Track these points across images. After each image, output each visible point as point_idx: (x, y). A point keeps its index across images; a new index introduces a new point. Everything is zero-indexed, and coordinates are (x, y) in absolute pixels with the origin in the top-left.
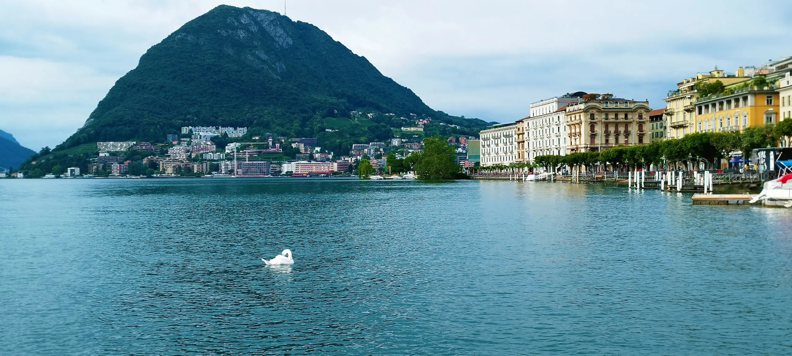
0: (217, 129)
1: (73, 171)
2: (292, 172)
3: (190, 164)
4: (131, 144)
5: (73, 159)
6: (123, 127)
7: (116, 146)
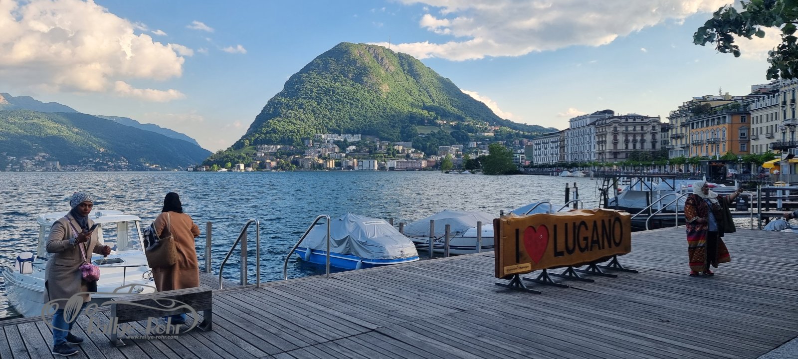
0: (340, 135)
1: (239, 167)
2: (393, 167)
3: (321, 161)
4: (279, 147)
5: (239, 158)
6: (273, 135)
7: (269, 148)
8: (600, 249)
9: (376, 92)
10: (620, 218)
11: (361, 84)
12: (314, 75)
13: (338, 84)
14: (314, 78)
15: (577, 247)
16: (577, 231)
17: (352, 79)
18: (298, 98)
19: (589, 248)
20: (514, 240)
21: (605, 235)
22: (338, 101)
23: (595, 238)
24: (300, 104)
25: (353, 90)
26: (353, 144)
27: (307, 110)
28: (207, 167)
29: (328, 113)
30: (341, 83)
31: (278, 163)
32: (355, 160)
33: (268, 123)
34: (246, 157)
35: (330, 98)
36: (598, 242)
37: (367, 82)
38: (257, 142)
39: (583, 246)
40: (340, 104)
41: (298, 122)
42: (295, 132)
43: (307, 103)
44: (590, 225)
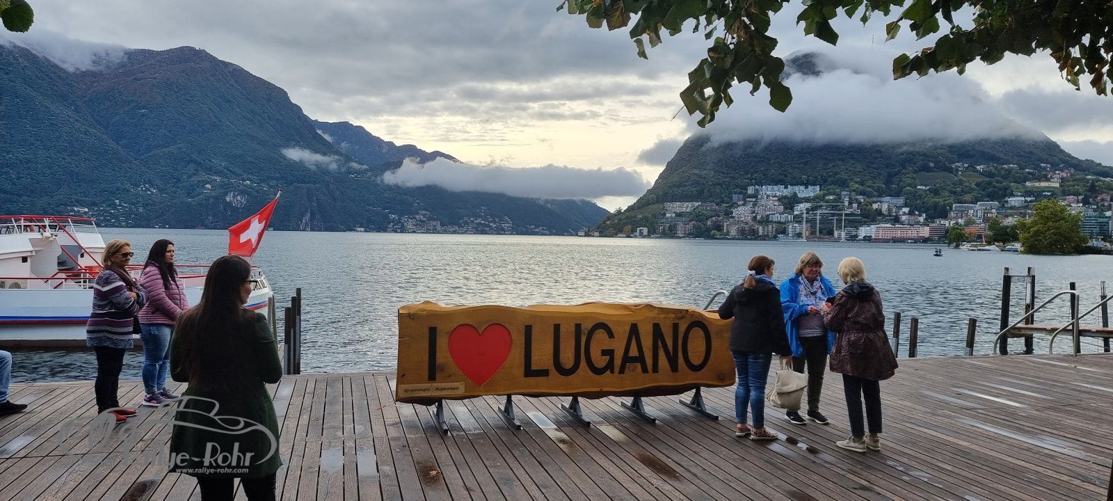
0: (786, 187)
1: (641, 231)
2: (871, 237)
3: (755, 226)
4: (697, 204)
5: (642, 219)
6: (689, 188)
7: (681, 207)
8: (645, 370)
10: (705, 323)
15: (583, 364)
16: (584, 339)
19: (617, 369)
20: (426, 344)
21: (661, 353)
23: (634, 352)
31: (694, 227)
33: (683, 171)
34: (650, 218)
36: (641, 359)
38: (666, 199)
39: (601, 362)
42: (719, 184)
44: (622, 333)
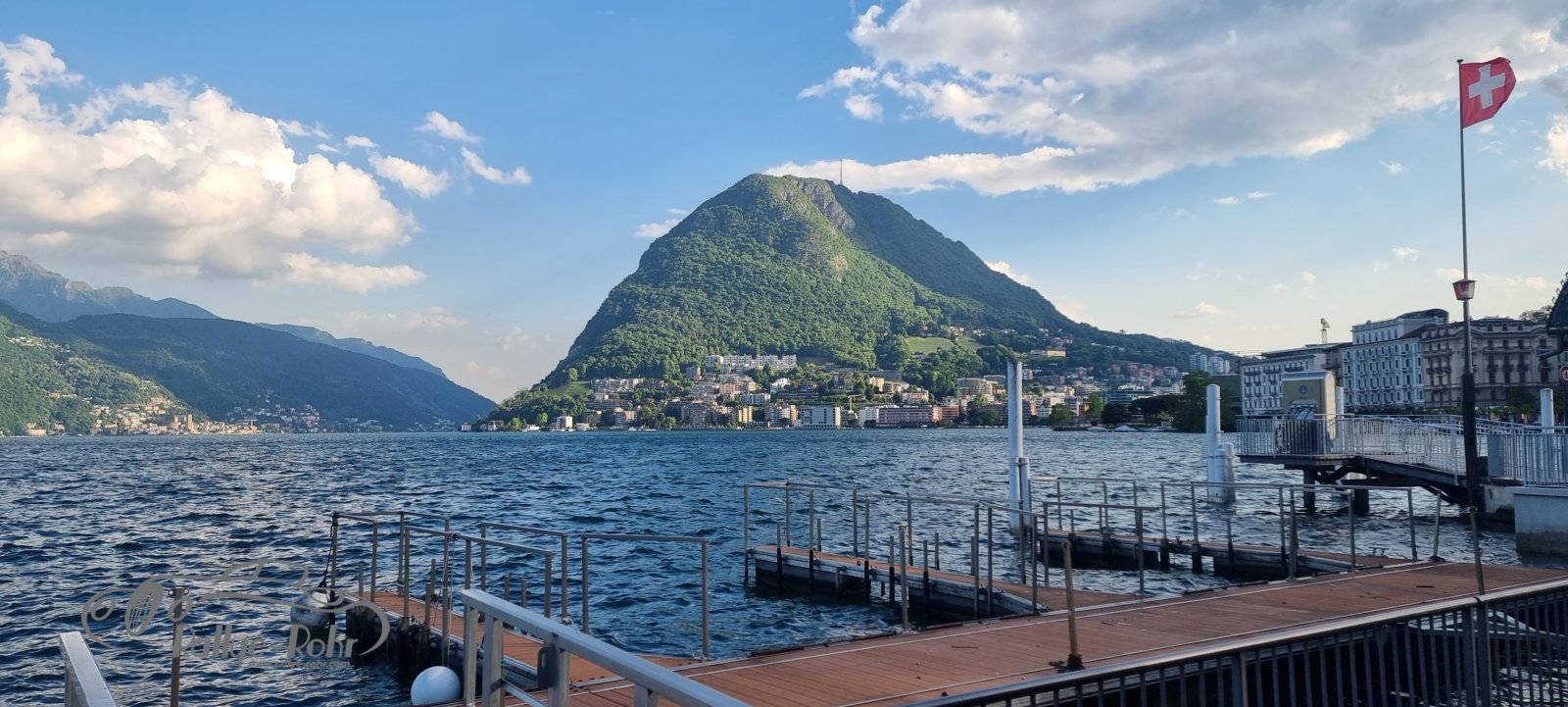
1: (563, 422)
2: (874, 421)
3: (725, 410)
4: (636, 381)
5: (562, 404)
6: (625, 358)
7: (617, 385)
9: (822, 270)
11: (793, 255)
12: (699, 238)
13: (747, 257)
14: (699, 246)
17: (774, 246)
18: (668, 286)
22: (747, 290)
24: (673, 298)
25: (777, 268)
26: (781, 375)
27: (687, 308)
28: (499, 424)
29: (729, 314)
30: (753, 254)
31: (639, 414)
32: (793, 407)
33: (613, 335)
34: (573, 401)
35: (733, 285)
37: (804, 252)
38: (593, 373)
40: (751, 296)
41: (672, 333)
42: (666, 353)
43: (686, 296)
